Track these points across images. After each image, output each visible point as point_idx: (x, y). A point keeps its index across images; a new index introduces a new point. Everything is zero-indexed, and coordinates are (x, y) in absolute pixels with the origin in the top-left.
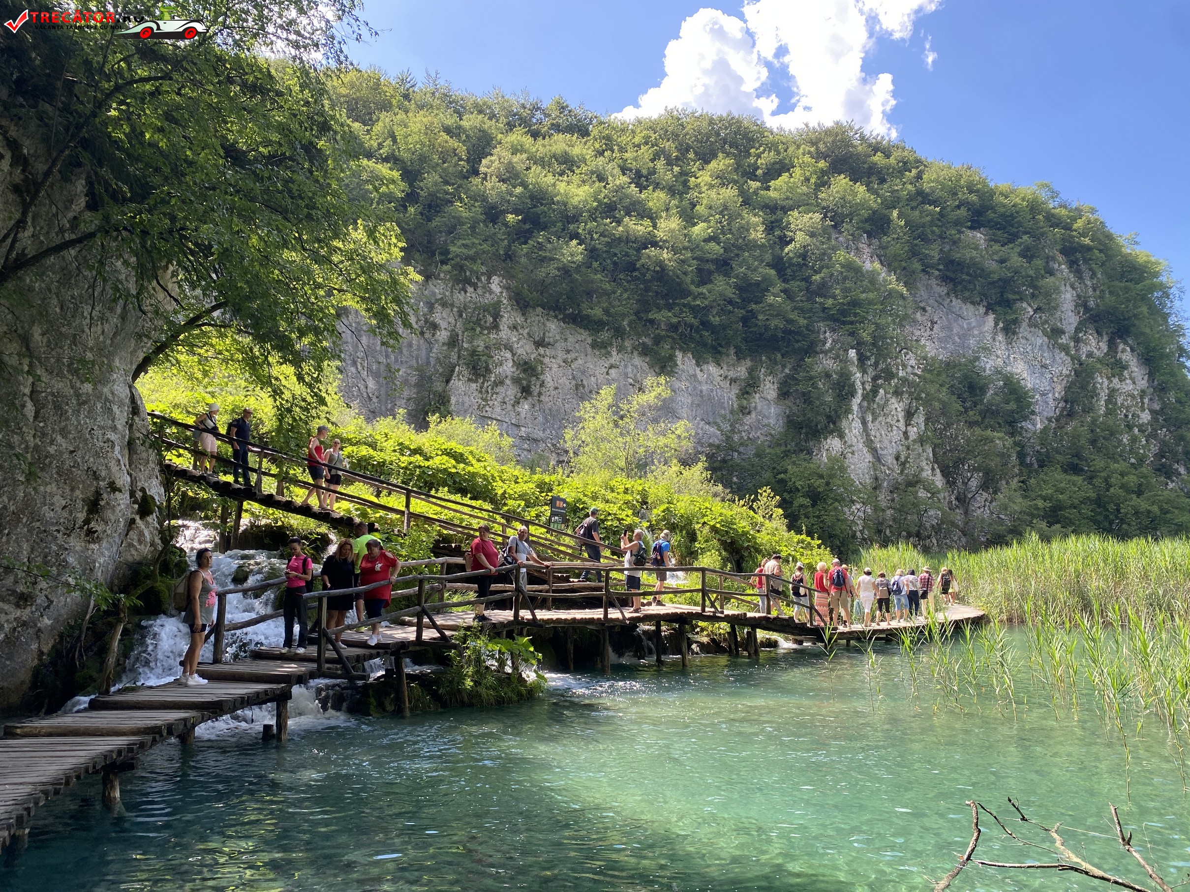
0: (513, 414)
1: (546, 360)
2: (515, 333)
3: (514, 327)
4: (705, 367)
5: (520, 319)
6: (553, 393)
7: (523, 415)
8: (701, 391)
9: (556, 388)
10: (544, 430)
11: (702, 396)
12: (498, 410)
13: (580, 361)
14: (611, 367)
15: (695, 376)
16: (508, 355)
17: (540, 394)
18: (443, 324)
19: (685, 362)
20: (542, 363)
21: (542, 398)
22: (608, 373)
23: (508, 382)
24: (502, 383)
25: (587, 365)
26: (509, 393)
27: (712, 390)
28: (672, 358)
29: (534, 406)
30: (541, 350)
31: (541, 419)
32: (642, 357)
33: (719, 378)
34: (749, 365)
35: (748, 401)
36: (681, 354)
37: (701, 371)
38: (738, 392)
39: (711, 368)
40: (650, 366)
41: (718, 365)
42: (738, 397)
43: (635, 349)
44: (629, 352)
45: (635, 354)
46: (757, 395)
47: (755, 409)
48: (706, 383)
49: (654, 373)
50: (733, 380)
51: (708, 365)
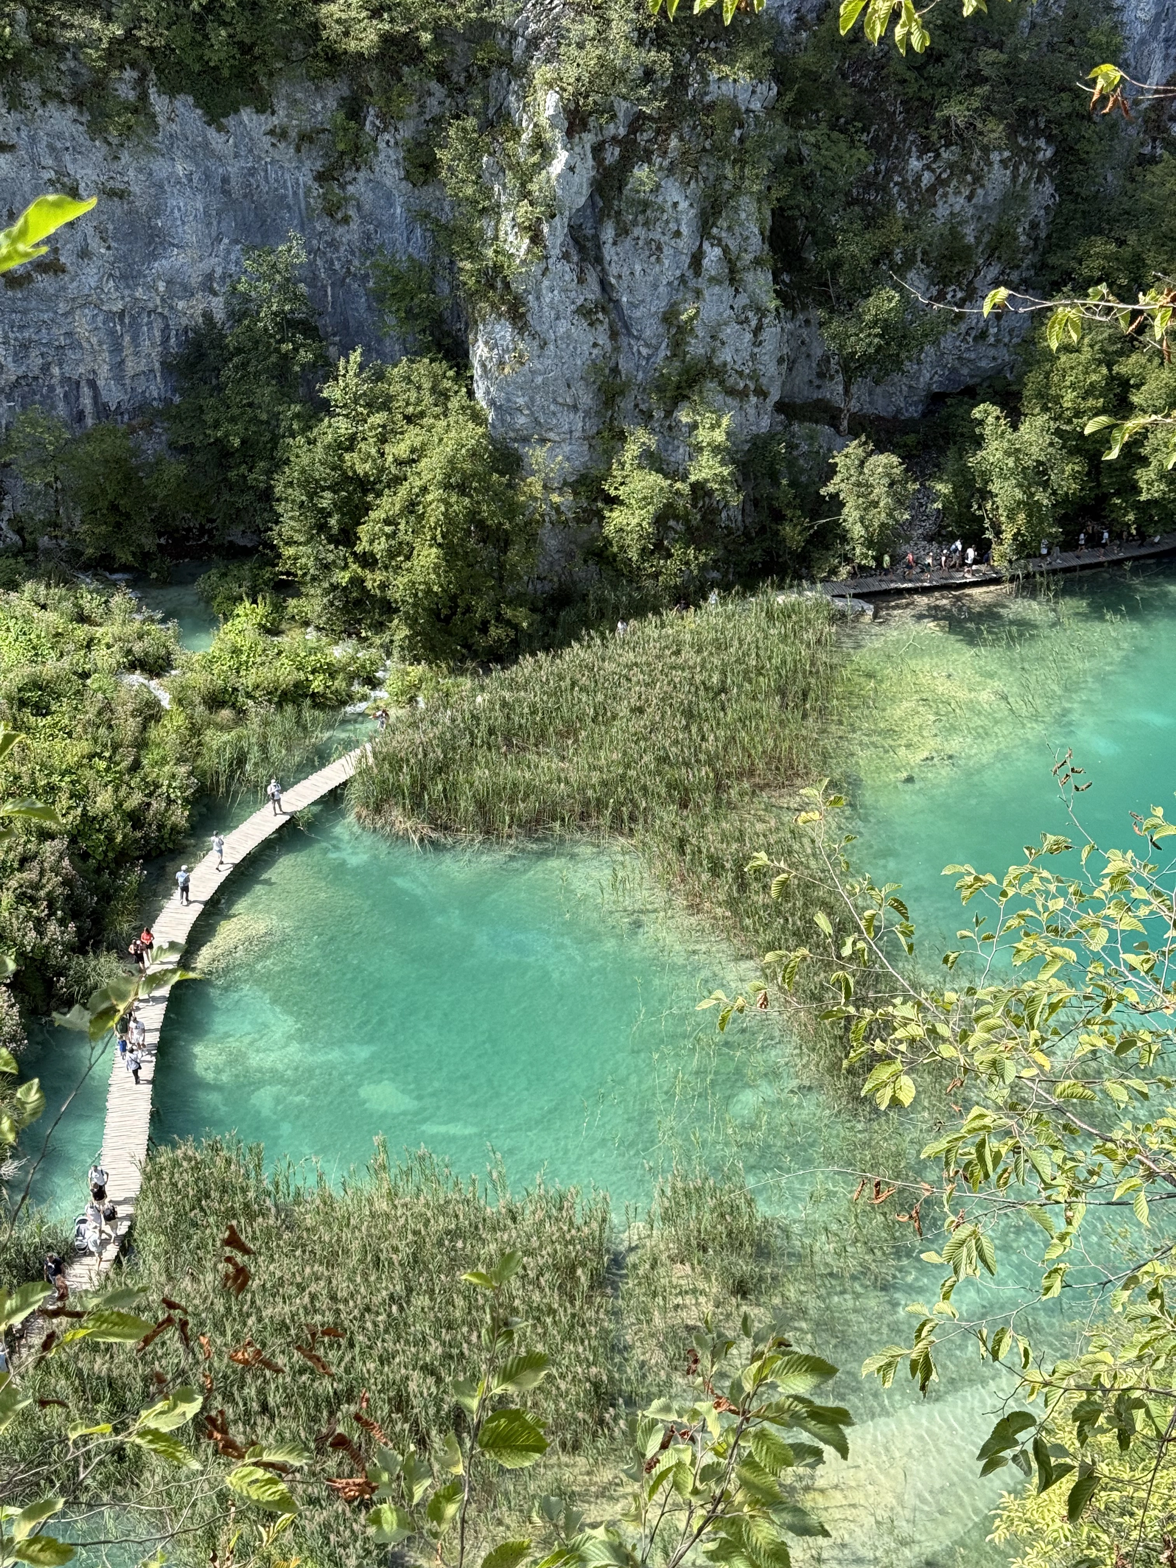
4: (230, 122)
11: (226, 193)
15: (206, 144)
19: (177, 114)
27: (252, 172)
28: (141, 107)
32: (72, 111)
33: (267, 140)
34: (346, 92)
35: (343, 187)
36: (165, 99)
37: (220, 129)
38: (318, 165)
39: (245, 118)
40: (96, 129)
41: (263, 106)
42: (321, 177)
43: (49, 95)
44: (37, 104)
45: (52, 106)
46: (362, 175)
47: (359, 208)
48: (236, 156)
49: (105, 149)
50: (306, 138)
51: (237, 111)
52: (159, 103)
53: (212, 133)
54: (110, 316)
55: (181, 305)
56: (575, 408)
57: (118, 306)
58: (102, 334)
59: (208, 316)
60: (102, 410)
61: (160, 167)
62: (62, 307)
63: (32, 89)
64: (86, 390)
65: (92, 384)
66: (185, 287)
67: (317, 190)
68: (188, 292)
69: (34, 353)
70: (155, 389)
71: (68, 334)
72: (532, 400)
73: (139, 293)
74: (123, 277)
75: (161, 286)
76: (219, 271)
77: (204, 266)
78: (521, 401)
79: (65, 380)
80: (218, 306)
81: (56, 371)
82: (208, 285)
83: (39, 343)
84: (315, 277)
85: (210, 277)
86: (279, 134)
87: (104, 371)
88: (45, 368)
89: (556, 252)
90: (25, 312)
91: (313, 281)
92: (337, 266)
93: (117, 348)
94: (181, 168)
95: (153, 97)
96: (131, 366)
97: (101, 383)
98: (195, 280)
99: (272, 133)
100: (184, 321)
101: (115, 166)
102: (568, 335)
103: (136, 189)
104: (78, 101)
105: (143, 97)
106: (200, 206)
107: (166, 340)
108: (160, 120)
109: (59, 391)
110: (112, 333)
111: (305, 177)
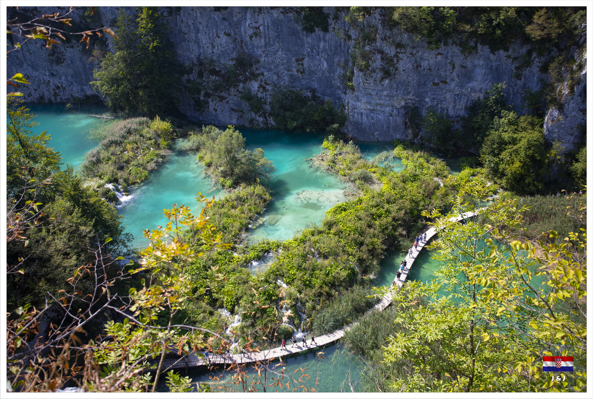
0: (380, 86)
1: (400, 55)
2: (385, 42)
3: (384, 39)
4: (496, 53)
5: (388, 33)
6: (402, 73)
7: (385, 86)
8: (492, 66)
9: (404, 70)
10: (396, 91)
11: (491, 69)
12: (372, 84)
13: (420, 53)
14: (440, 54)
15: (489, 58)
16: (379, 56)
17: (395, 74)
18: (353, 37)
19: (484, 50)
20: (397, 56)
21: (396, 77)
22: (436, 58)
23: (377, 71)
24: (374, 71)
25: (425, 55)
26: (378, 76)
27: (499, 65)
28: (475, 48)
29: (391, 80)
30: (398, 50)
31: (395, 86)
32: (458, 47)
33: (504, 58)
34: (529, 48)
35: (522, 71)
36: (482, 46)
37: (494, 54)
38: (517, 65)
39: (501, 52)
40: (462, 52)
41: (506, 50)
42: (517, 68)
43: (454, 43)
44: (450, 45)
45: (454, 45)
46: (528, 69)
47: (525, 76)
48: (496, 61)
49: (464, 56)
50: (515, 59)
51: (499, 50)
52: (480, 47)
53: (491, 55)
54: (455, 95)
55: (473, 94)
56: (572, 135)
57: (458, 93)
58: (452, 99)
59: (479, 98)
60: (448, 115)
61: (476, 62)
62: (444, 91)
63: (450, 41)
64: (445, 111)
65: (447, 110)
66: (475, 90)
67: (515, 71)
68: (475, 91)
69: (435, 101)
70: (462, 113)
71: (444, 98)
72: (559, 131)
73: (463, 90)
74: (460, 86)
75: (469, 89)
76: (484, 88)
77: (481, 86)
78: (556, 131)
79: (441, 108)
80: (482, 96)
81: (439, 105)
82: (480, 91)
83: (437, 99)
84: (509, 92)
85: (481, 89)
86: (509, 57)
87: (451, 107)
88: (437, 104)
89: (577, 94)
90: (436, 91)
91: (508, 93)
92: (515, 90)
93: (455, 102)
94: (481, 62)
95: (479, 45)
96: (457, 107)
97: (449, 110)
98: (478, 89)
99: (506, 56)
100: (473, 98)
101: (465, 61)
102: (575, 116)
103: (469, 66)
104: (460, 45)
105: (476, 45)
106: (483, 72)
107: (467, 102)
108: (479, 51)
109: (439, 110)
110: (455, 98)
111: (513, 68)
